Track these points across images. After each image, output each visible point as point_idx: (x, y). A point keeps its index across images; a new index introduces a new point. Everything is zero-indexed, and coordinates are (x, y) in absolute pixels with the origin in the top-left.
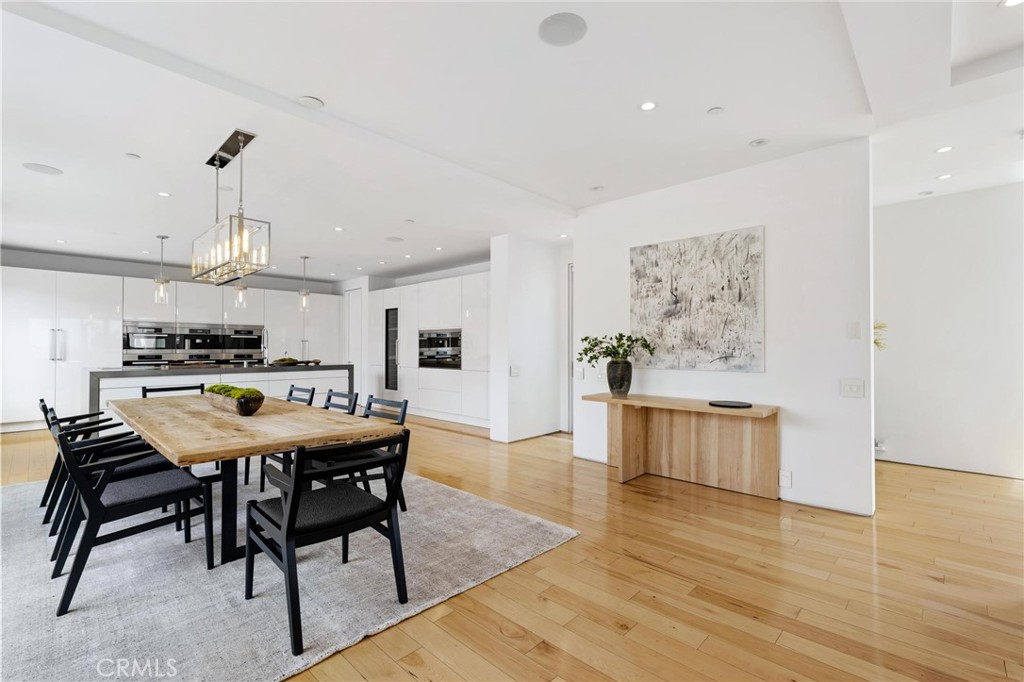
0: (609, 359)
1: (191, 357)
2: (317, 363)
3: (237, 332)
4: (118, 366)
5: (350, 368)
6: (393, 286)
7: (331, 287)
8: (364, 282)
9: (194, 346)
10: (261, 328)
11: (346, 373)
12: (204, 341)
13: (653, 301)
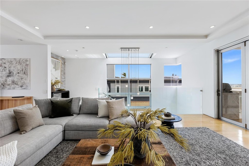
13: (4, 73)
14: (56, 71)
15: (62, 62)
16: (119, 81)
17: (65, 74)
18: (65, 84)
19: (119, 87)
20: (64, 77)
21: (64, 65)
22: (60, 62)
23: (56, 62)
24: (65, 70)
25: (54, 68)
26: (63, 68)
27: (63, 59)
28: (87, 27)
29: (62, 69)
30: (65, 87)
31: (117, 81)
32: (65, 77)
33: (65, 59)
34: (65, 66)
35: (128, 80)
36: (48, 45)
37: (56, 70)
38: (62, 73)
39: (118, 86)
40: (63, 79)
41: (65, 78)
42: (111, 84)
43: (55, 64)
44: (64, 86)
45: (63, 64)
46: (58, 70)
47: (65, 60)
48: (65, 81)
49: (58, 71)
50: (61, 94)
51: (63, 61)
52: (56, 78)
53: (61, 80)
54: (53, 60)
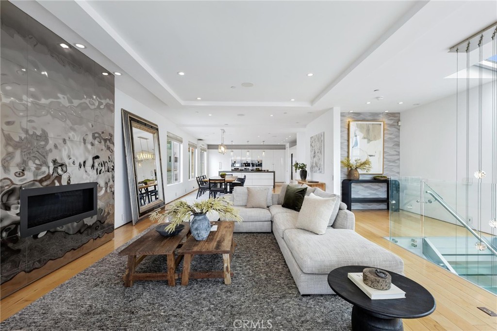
0: (301, 169)
2: (268, 171)
4: (231, 170)
5: (274, 172)
8: (288, 145)
9: (246, 166)
12: (248, 165)
13: (312, 153)
14: (371, 142)
15: (391, 122)
17: (398, 145)
18: (399, 166)
20: (395, 153)
21: (397, 127)
22: (382, 123)
23: (371, 127)
24: (398, 136)
25: (364, 138)
26: (391, 134)
29: (387, 136)
30: (398, 173)
32: (399, 152)
33: (399, 113)
34: (399, 129)
36: (335, 108)
37: (369, 141)
38: (390, 145)
40: (393, 155)
41: (399, 155)
43: (368, 130)
44: (396, 170)
45: (391, 126)
46: (376, 140)
47: (399, 117)
48: (399, 159)
49: (375, 142)
50: (383, 185)
51: (391, 119)
52: (370, 156)
53: (384, 158)
54: (361, 124)
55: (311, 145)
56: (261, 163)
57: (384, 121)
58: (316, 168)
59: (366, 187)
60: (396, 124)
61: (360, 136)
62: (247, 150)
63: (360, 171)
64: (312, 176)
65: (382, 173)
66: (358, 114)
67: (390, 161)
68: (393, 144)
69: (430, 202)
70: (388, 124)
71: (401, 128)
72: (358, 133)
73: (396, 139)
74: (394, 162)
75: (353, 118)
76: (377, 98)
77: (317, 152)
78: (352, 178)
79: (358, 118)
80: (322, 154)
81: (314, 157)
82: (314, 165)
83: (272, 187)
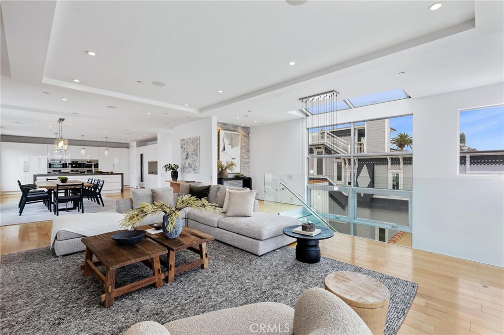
0: (172, 170)
1: (72, 171)
2: (112, 172)
3: (88, 162)
4: (46, 173)
5: (122, 174)
6: (147, 145)
7: (126, 146)
8: (134, 144)
9: (72, 167)
10: (98, 161)
11: (121, 176)
12: (76, 165)
13: (184, 155)
15: (245, 134)
16: (398, 159)
17: (248, 151)
18: (249, 167)
19: (398, 175)
20: (247, 157)
21: (248, 138)
22: (240, 134)
23: (233, 136)
24: (249, 145)
25: (229, 144)
26: (245, 143)
27: (246, 129)
28: (292, 64)
29: (243, 144)
30: (249, 172)
31: (392, 159)
32: (249, 157)
33: (249, 128)
34: (249, 140)
35: (411, 156)
36: (213, 117)
37: (232, 147)
38: (244, 151)
39: (396, 171)
40: (246, 159)
41: (249, 158)
42: (375, 166)
43: (232, 139)
44: (247, 170)
45: (245, 136)
46: (236, 146)
47: (249, 130)
48: (249, 162)
49: (236, 148)
50: (241, 181)
51: (245, 132)
52: (233, 159)
53: (241, 161)
54: (227, 133)
55: (182, 147)
56: (97, 164)
57: (241, 132)
58: (189, 169)
59: (230, 184)
60: (247, 135)
61: (227, 142)
62: (82, 147)
63: (228, 171)
64: (183, 177)
65: (239, 172)
66: (225, 124)
67: (244, 163)
68: (246, 150)
69: (283, 189)
70: (243, 135)
71: (250, 139)
72: (225, 139)
73: (247, 147)
74: (246, 163)
75: (222, 127)
76: (246, 116)
77: (190, 154)
78: (223, 177)
79: (225, 128)
80: (197, 156)
81: (186, 158)
82: (187, 165)
83: (120, 191)
